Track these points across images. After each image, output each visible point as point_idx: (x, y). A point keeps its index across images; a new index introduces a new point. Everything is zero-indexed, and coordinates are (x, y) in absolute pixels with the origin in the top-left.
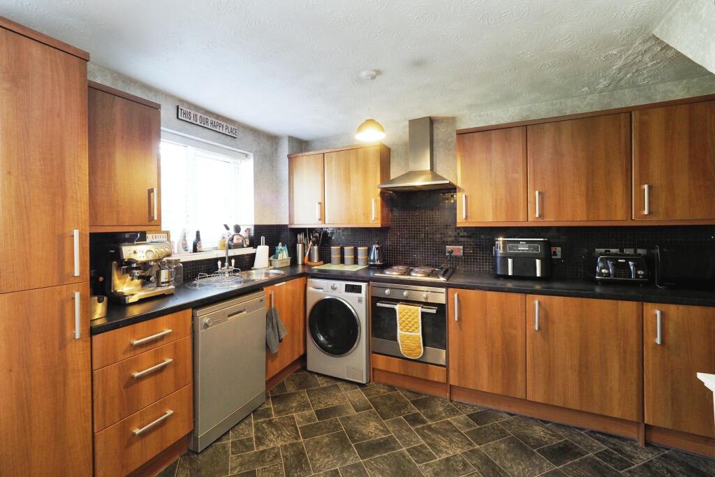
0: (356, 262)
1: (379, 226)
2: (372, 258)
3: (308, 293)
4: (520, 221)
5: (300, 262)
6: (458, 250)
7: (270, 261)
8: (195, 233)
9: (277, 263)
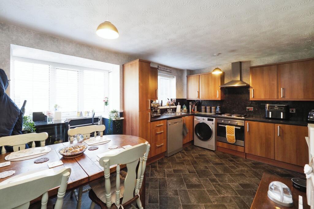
0: (211, 112)
1: (220, 99)
2: (217, 111)
3: (194, 121)
4: (275, 98)
5: (190, 111)
6: (251, 109)
7: (181, 110)
8: (161, 101)
9: (183, 111)
